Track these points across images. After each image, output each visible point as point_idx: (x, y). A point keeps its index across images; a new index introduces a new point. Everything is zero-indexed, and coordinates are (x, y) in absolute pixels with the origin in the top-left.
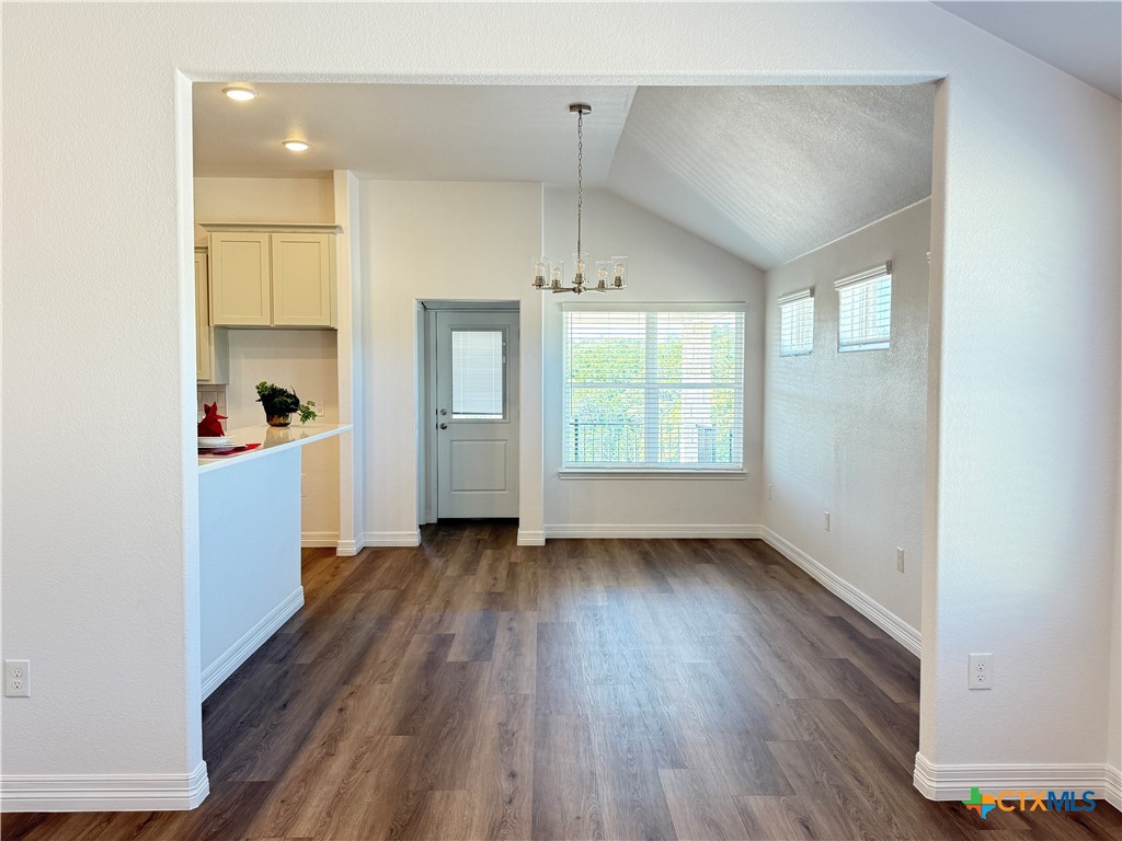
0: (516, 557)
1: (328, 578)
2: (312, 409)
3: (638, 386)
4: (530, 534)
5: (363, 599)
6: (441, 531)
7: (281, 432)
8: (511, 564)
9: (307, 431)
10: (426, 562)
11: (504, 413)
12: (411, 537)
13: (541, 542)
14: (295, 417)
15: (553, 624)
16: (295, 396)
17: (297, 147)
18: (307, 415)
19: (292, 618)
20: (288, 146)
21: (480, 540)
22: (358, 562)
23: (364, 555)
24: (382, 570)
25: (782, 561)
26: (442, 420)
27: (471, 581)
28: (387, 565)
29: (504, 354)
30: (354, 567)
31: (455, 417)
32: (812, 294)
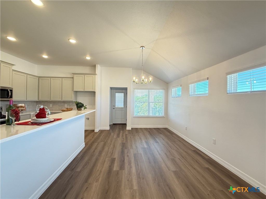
0: (127, 133)
1: (91, 138)
2: (86, 107)
3: (147, 102)
4: (129, 128)
5: (97, 145)
6: (113, 126)
7: (80, 111)
8: (126, 134)
9: (85, 112)
10: (110, 134)
11: (124, 106)
12: (108, 128)
13: (131, 129)
14: (83, 108)
15: (137, 154)
16: (83, 104)
17: (88, 58)
18: (85, 108)
19: (81, 152)
20: (86, 58)
21: (120, 128)
22: (98, 133)
23: (100, 132)
24: (102, 136)
25: (174, 133)
26: (114, 107)
27: (119, 139)
28: (103, 135)
29: (124, 97)
30: (97, 135)
31: (116, 107)
32: (181, 86)
